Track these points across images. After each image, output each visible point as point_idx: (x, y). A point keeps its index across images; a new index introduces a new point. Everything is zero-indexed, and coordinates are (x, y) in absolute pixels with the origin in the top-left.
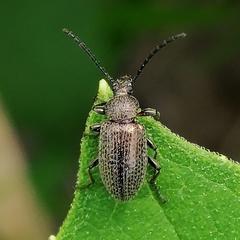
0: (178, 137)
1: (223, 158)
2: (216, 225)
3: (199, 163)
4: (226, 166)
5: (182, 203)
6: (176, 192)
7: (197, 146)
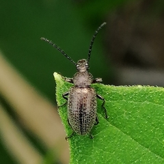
0: (109, 86)
1: (140, 86)
2: (152, 125)
3: (127, 95)
4: (143, 91)
5: (128, 121)
6: (122, 117)
7: (123, 87)
